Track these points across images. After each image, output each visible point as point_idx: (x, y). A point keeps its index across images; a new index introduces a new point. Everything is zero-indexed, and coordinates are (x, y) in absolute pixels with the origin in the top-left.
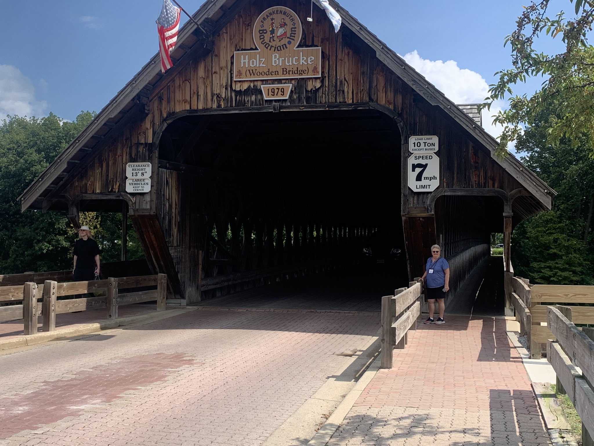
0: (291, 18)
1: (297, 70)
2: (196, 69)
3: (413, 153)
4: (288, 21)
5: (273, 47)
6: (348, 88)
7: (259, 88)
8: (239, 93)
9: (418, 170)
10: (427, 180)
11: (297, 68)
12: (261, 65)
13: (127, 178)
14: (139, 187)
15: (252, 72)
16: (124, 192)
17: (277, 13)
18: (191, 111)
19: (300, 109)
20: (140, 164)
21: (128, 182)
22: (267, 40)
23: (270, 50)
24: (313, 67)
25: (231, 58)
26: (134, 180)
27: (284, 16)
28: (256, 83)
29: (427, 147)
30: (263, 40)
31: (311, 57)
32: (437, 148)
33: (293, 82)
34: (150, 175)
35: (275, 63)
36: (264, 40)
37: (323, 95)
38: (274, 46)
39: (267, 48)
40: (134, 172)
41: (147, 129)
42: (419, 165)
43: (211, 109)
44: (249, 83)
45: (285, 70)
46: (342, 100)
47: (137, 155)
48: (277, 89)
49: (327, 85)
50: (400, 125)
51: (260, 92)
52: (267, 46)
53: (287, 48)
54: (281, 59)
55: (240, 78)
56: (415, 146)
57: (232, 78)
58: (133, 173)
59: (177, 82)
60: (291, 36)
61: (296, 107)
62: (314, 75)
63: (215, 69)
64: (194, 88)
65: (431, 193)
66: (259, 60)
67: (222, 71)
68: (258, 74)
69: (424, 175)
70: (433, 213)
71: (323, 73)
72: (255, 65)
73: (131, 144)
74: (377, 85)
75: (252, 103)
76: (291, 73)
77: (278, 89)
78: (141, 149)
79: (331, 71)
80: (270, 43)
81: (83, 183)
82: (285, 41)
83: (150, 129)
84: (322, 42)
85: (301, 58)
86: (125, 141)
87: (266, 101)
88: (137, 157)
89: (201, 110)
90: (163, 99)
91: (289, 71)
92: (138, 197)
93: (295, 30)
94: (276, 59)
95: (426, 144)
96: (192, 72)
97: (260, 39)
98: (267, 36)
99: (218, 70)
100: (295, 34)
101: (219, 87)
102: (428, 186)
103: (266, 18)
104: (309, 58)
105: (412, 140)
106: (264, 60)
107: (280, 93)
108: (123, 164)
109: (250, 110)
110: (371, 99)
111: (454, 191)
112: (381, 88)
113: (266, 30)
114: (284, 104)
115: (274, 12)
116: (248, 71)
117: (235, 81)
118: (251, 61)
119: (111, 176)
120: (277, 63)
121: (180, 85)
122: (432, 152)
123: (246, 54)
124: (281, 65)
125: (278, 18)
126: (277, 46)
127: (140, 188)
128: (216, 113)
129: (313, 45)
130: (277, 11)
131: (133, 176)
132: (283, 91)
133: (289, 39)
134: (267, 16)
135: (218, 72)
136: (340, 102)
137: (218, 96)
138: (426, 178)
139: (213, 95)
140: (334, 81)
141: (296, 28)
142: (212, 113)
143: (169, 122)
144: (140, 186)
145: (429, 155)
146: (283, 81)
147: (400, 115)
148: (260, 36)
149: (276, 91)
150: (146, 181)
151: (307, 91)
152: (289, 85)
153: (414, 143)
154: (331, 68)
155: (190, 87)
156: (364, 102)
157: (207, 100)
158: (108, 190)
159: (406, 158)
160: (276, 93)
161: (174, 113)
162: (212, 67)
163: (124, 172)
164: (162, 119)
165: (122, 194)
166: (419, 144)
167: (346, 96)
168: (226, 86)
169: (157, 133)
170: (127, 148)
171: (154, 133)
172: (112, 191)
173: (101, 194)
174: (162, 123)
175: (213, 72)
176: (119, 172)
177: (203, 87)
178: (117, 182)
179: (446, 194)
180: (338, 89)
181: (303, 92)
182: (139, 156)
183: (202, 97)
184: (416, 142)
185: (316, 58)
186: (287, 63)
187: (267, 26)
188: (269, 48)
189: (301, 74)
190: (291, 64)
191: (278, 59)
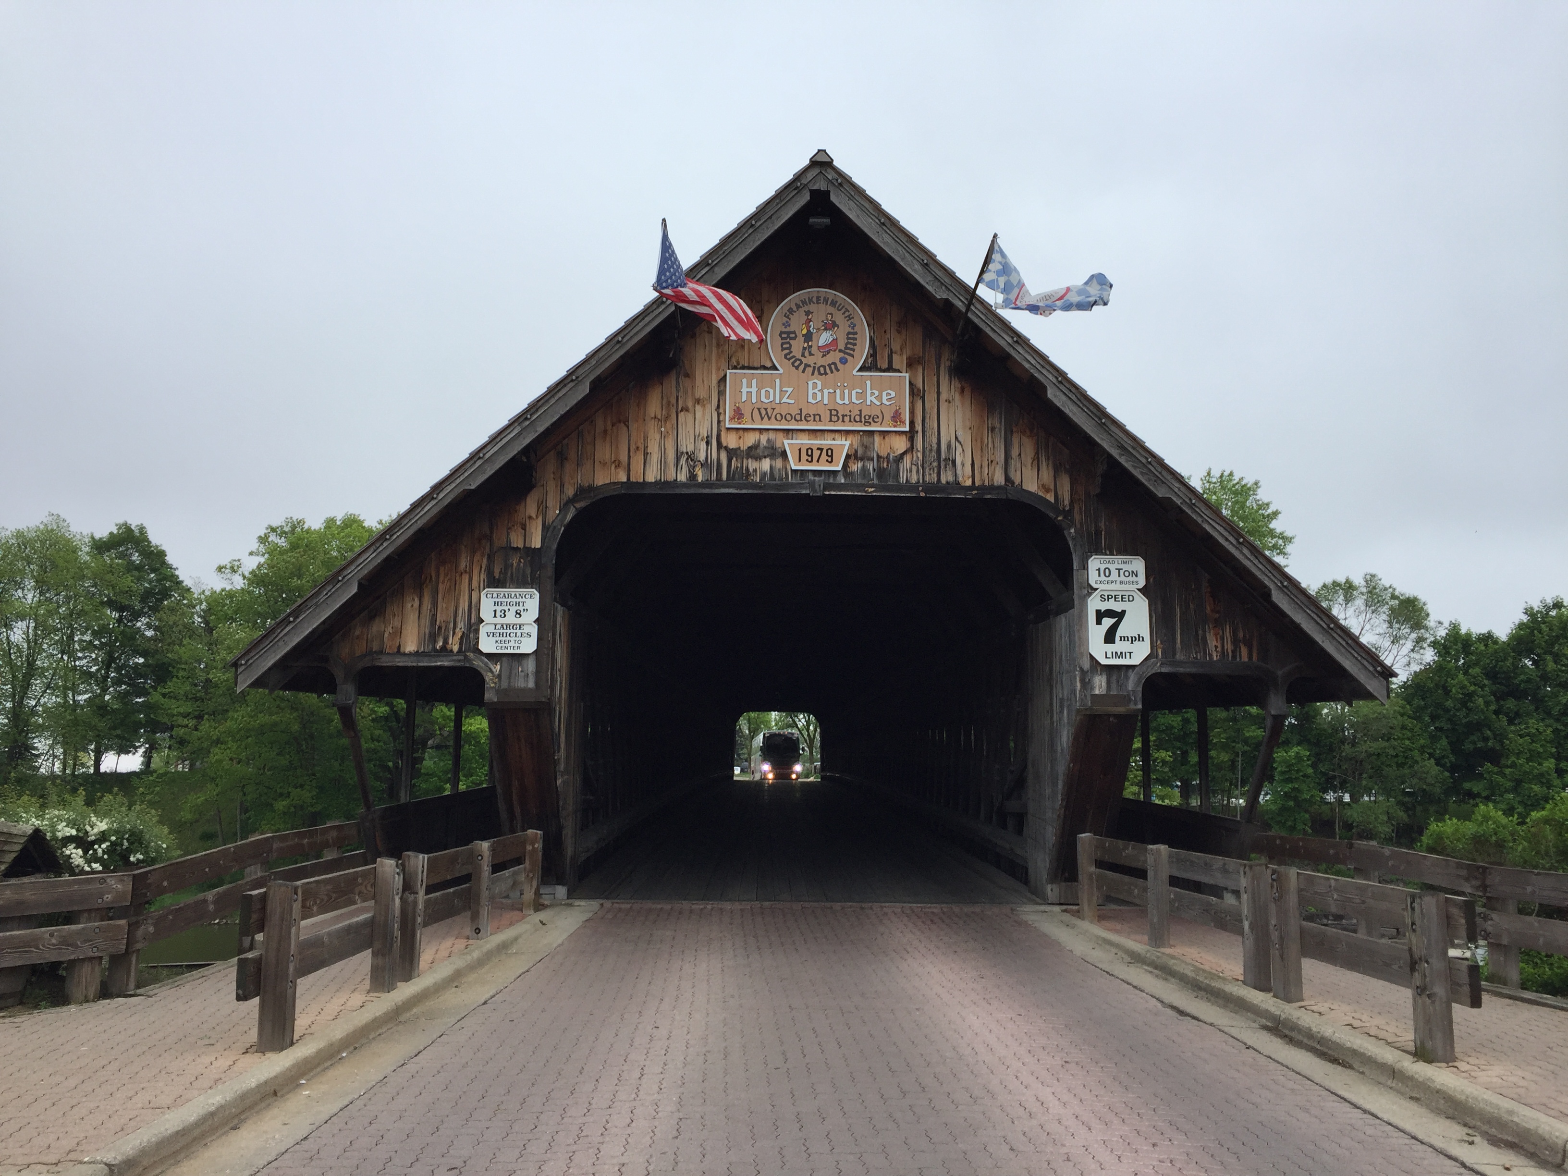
0: (847, 314)
1: (860, 415)
2: (642, 400)
3: (1096, 589)
4: (839, 318)
5: (810, 366)
6: (964, 456)
7: (778, 445)
8: (732, 453)
9: (1108, 622)
10: (1126, 642)
11: (860, 411)
12: (784, 400)
13: (483, 621)
14: (509, 641)
15: (764, 413)
16: (474, 652)
17: (818, 303)
18: (630, 484)
19: (866, 492)
20: (513, 591)
21: (483, 630)
22: (797, 351)
23: (803, 372)
24: (893, 410)
25: (719, 381)
26: (498, 626)
27: (831, 309)
28: (771, 435)
29: (1122, 578)
30: (788, 351)
31: (889, 391)
32: (1142, 580)
33: (850, 437)
34: (537, 616)
35: (815, 396)
36: (791, 352)
37: (913, 467)
38: (812, 365)
39: (797, 368)
40: (499, 609)
41: (530, 517)
42: (1110, 613)
43: (674, 484)
44: (757, 434)
45: (834, 413)
46: (951, 479)
47: (506, 573)
48: (818, 449)
49: (920, 447)
50: (1070, 534)
51: (784, 454)
52: (796, 364)
53: (838, 370)
54: (826, 391)
55: (740, 423)
56: (1099, 576)
57: (720, 421)
58: (495, 611)
59: (600, 424)
60: (846, 348)
61: (857, 487)
62: (895, 426)
63: (685, 401)
64: (638, 437)
65: (1133, 667)
66: (781, 391)
67: (698, 407)
68: (779, 417)
69: (1120, 632)
70: (1140, 706)
71: (912, 423)
72: (771, 399)
73: (492, 549)
74: (1020, 455)
75: (763, 475)
76: (847, 419)
77: (821, 450)
78: (514, 560)
79: (927, 420)
80: (803, 359)
81: (375, 630)
82: (835, 357)
83: (537, 518)
84: (908, 365)
85: (869, 391)
86: (476, 542)
87: (795, 472)
88: (506, 578)
89: (651, 483)
90: (567, 458)
91: (843, 416)
92: (507, 664)
93: (855, 336)
94: (816, 391)
95: (1122, 572)
96: (634, 405)
97: (783, 349)
98: (797, 346)
99: (690, 404)
100: (855, 344)
101: (692, 440)
102: (1128, 655)
103: (795, 309)
104: (884, 394)
105: (1095, 563)
106: (790, 390)
107: (824, 457)
108: (471, 590)
109: (761, 488)
110: (1008, 479)
111: (1178, 664)
112: (1029, 461)
113: (794, 332)
114: (831, 481)
115: (811, 300)
116: (756, 412)
117: (728, 429)
118: (763, 391)
119: (442, 615)
121: (605, 431)
122: (1134, 587)
123: (753, 376)
124: (826, 402)
125: (820, 313)
126: (817, 366)
127: (512, 644)
128: (685, 491)
129: (890, 369)
130: (818, 298)
131: (495, 616)
132: (830, 454)
133: (842, 355)
134: (798, 307)
135: (691, 409)
136: (948, 483)
137: (689, 457)
138: (1123, 638)
139: (678, 455)
140: (934, 442)
141: (856, 333)
142: (678, 491)
143: (580, 505)
144: (512, 639)
145: (1127, 593)
146: (831, 435)
148: (782, 344)
149: (816, 453)
150: (526, 629)
151: (879, 457)
152: (843, 442)
153: (1099, 570)
154: (927, 416)
155: (629, 436)
156: (996, 484)
157: (665, 462)
158: (434, 647)
159: (1084, 598)
160: (815, 458)
161: (591, 489)
162: (677, 397)
163: (474, 608)
164: (566, 499)
165: (471, 655)
166: (1107, 573)
167: (959, 472)
168: (707, 437)
169: (551, 529)
170: (483, 556)
171: (545, 528)
172: (444, 648)
173: (417, 654)
174: (564, 508)
175: (680, 409)
176: (463, 610)
177: (658, 436)
178: (457, 630)
179: (1164, 670)
180: (943, 456)
181: (872, 459)
182: (509, 573)
183: (655, 458)
184: (1102, 568)
185: (900, 393)
186: (838, 400)
187: (798, 324)
188: (802, 367)
189: (867, 423)
190: (847, 402)
191: (821, 391)
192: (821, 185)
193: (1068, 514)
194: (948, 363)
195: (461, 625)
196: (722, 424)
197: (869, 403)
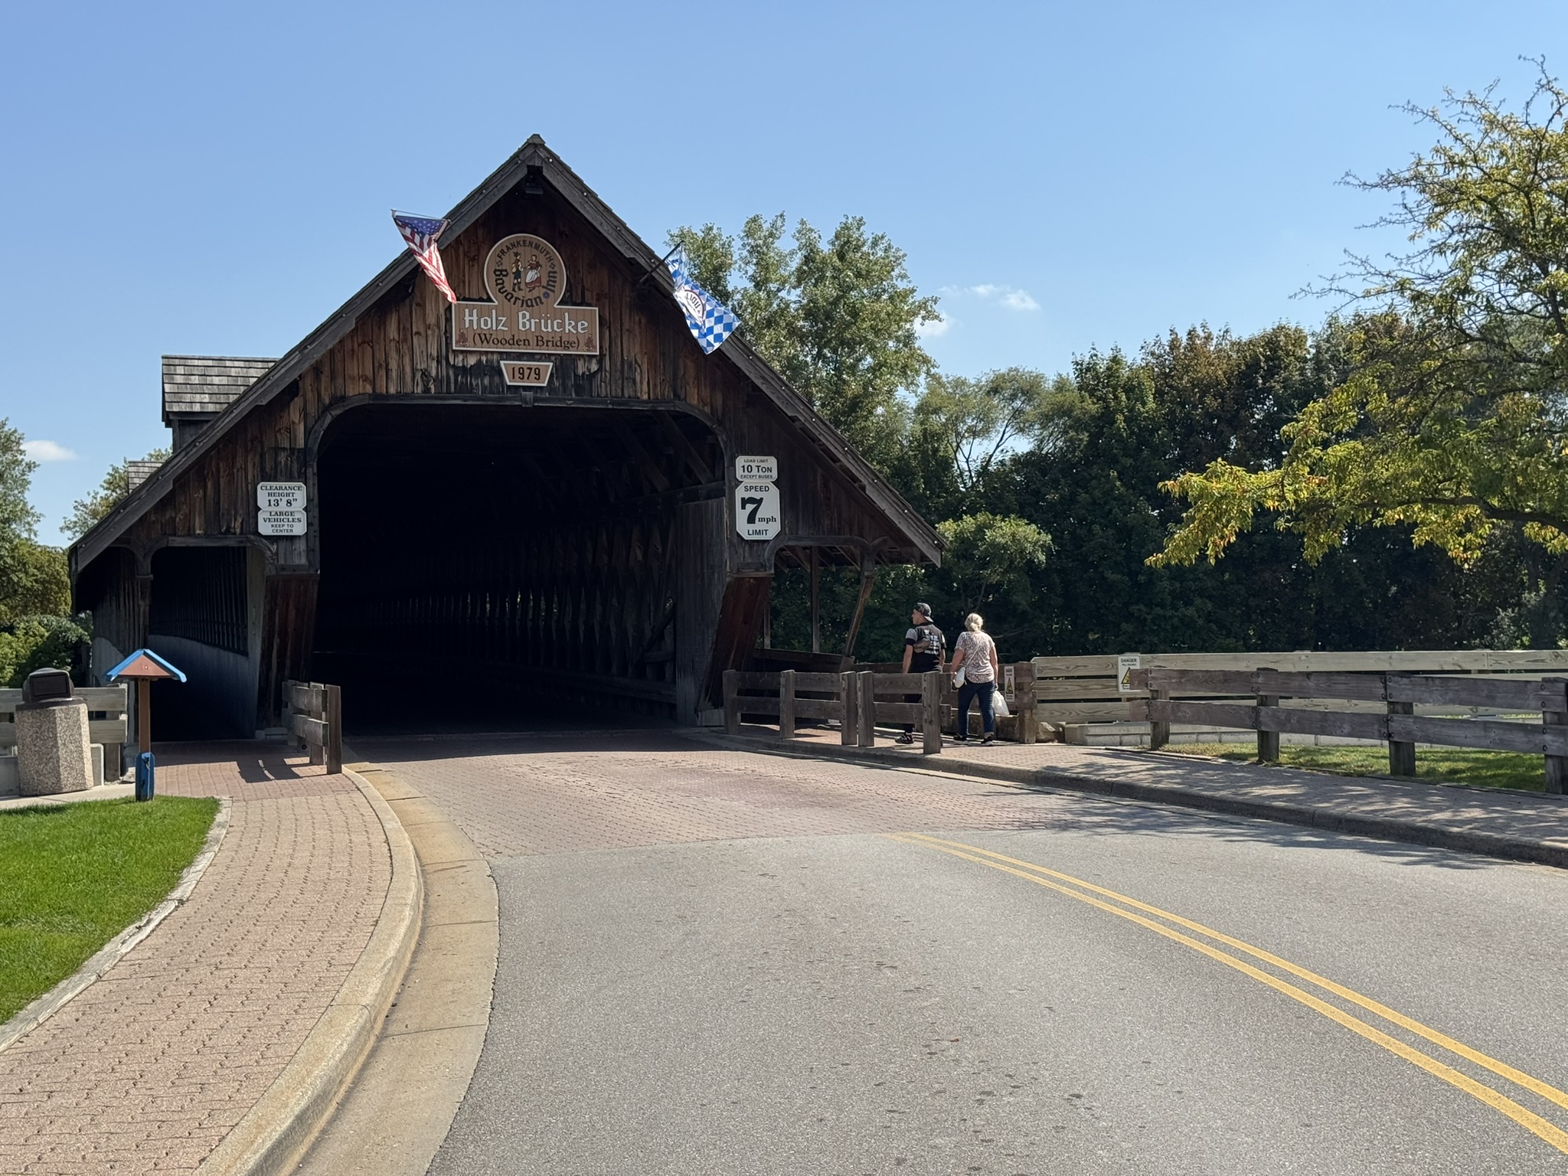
0: (548, 256)
2: (383, 324)
4: (542, 259)
7: (495, 364)
9: (750, 507)
11: (561, 338)
12: (500, 327)
14: (283, 525)
15: (484, 338)
16: (253, 534)
18: (376, 395)
20: (283, 484)
22: (508, 287)
23: (514, 304)
24: (586, 338)
27: (535, 252)
28: (489, 356)
32: (775, 474)
35: (524, 324)
37: (603, 384)
39: (509, 300)
42: (751, 500)
45: (540, 338)
46: (632, 394)
47: (276, 469)
49: (608, 368)
50: (722, 438)
52: (508, 297)
53: (542, 303)
54: (533, 321)
55: (464, 346)
56: (744, 471)
57: (448, 344)
58: (270, 501)
60: (548, 285)
61: (560, 400)
64: (380, 356)
66: (497, 319)
67: (429, 332)
70: (773, 571)
71: (601, 348)
76: (550, 344)
77: (530, 369)
78: (282, 458)
81: (168, 516)
82: (538, 292)
83: (299, 423)
84: (598, 300)
86: (249, 444)
87: (510, 387)
88: (276, 473)
91: (547, 341)
92: (283, 545)
94: (525, 320)
96: (375, 329)
97: (497, 284)
98: (509, 282)
100: (555, 282)
101: (425, 359)
103: (506, 250)
104: (579, 324)
105: (741, 461)
106: (504, 319)
109: (483, 400)
110: (676, 395)
111: (800, 539)
113: (506, 270)
114: (538, 395)
115: (518, 243)
116: (477, 337)
118: (482, 320)
119: (224, 505)
120: (528, 327)
122: (769, 481)
123: (474, 307)
124: (533, 330)
125: (527, 254)
127: (286, 527)
130: (524, 241)
132: (538, 373)
133: (545, 290)
137: (423, 374)
138: (761, 520)
140: (619, 363)
141: (555, 272)
142: (415, 402)
143: (336, 412)
144: (286, 524)
146: (537, 357)
147: (720, 423)
149: (527, 372)
153: (743, 467)
160: (526, 377)
166: (750, 469)
167: (639, 389)
184: (746, 465)
185: (591, 323)
186: (543, 329)
187: (508, 263)
188: (513, 300)
189: (566, 348)
190: (550, 330)
191: (529, 320)
197: (567, 331)
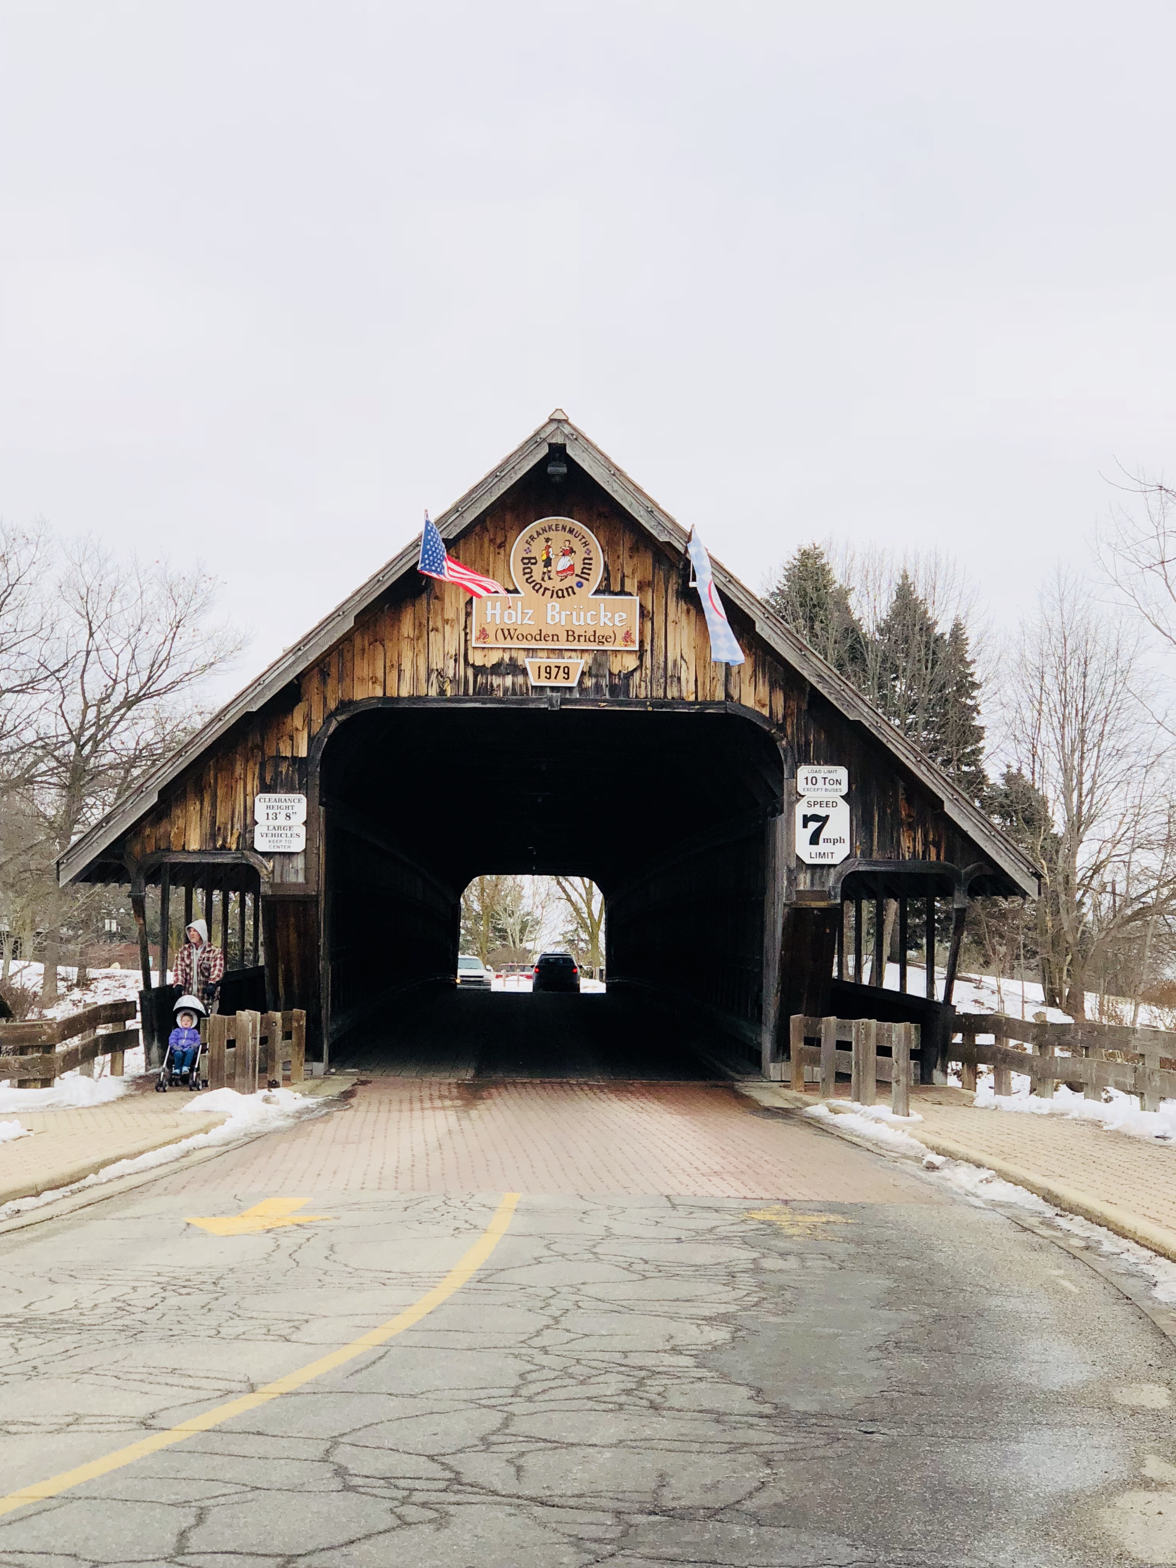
1: (595, 636)
3: (803, 796)
5: (549, 590)
6: (689, 673)
8: (479, 670)
10: (829, 844)
13: (257, 823)
17: (557, 530)
19: (599, 706)
21: (258, 831)
25: (466, 604)
26: (271, 828)
29: (828, 786)
31: (621, 614)
33: (586, 655)
34: (305, 819)
36: (532, 577)
38: (551, 589)
40: (271, 812)
41: (297, 729)
43: (425, 698)
44: (500, 653)
48: (556, 666)
51: (524, 672)
59: (358, 643)
62: (626, 646)
63: (435, 622)
65: (834, 866)
68: (520, 637)
69: (823, 836)
72: (514, 620)
73: (263, 758)
74: (739, 672)
75: (506, 691)
79: (655, 640)
80: (542, 582)
85: (602, 614)
89: (405, 698)
90: (329, 675)
95: (827, 780)
99: (439, 624)
107: (561, 674)
108: (245, 795)
112: (748, 678)
117: (474, 648)
121: (363, 650)
126: (555, 590)
128: (435, 705)
129: (622, 592)
131: (268, 819)
134: (538, 534)
135: (441, 629)
136: (673, 698)
139: (429, 672)
145: (831, 800)
148: (524, 569)
150: (295, 830)
151: (611, 674)
152: (579, 661)
154: (656, 636)
155: (385, 654)
156: (717, 699)
157: (418, 679)
158: (215, 845)
159: (792, 805)
161: (351, 702)
162: (428, 618)
163: (249, 811)
164: (327, 712)
165: (246, 852)
168: (456, 655)
169: (316, 739)
170: (255, 764)
171: (311, 739)
172: (223, 847)
173: (200, 852)
174: (327, 720)
175: (430, 628)
176: (239, 812)
177: (410, 654)
178: (235, 831)
179: (861, 869)
180: (669, 673)
181: (605, 676)
182: (279, 780)
183: (407, 674)
192: (559, 440)
193: (781, 728)
194: (675, 587)
195: (237, 826)
196: (469, 643)
